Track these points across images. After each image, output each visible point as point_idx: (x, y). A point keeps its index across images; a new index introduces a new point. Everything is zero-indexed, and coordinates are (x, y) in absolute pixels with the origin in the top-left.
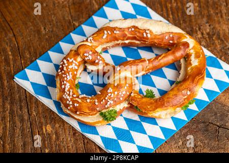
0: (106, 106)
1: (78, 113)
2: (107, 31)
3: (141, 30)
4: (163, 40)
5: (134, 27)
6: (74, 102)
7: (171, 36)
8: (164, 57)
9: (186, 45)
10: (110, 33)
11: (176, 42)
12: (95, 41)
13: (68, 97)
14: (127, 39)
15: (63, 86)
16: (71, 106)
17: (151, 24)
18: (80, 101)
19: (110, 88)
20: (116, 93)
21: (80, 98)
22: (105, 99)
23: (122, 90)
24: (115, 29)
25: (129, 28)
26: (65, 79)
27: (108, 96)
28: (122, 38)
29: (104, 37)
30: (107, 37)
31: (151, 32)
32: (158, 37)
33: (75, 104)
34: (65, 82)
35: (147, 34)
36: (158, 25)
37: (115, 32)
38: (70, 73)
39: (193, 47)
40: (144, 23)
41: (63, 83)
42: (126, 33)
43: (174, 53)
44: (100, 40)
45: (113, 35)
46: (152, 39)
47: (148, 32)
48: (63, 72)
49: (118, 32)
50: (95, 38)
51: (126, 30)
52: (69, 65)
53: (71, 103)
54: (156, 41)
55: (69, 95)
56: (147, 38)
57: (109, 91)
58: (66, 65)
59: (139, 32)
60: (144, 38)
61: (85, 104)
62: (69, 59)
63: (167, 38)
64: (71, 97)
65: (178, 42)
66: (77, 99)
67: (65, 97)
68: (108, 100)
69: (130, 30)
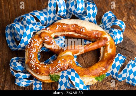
0: (56, 71)
1: (38, 73)
2: (59, 26)
3: (80, 27)
4: (92, 34)
5: (75, 24)
6: (36, 66)
7: (97, 32)
8: (92, 45)
9: (106, 39)
10: (60, 27)
11: (99, 36)
12: (51, 30)
13: (33, 63)
14: (70, 32)
15: (30, 56)
16: (34, 69)
17: (85, 24)
18: (40, 66)
19: (59, 61)
20: (63, 64)
21: (40, 64)
22: (56, 67)
23: (66, 63)
24: (64, 24)
25: (72, 25)
26: (32, 51)
27: (57, 65)
28: (67, 31)
29: (57, 29)
30: (58, 29)
31: (85, 29)
32: (89, 32)
33: (37, 68)
34: (32, 54)
35: (83, 29)
36: (90, 25)
37: (64, 26)
38: (35, 48)
39: (110, 41)
40: (81, 23)
41: (30, 54)
42: (70, 28)
43: (98, 43)
44: (54, 30)
45: (63, 28)
46: (85, 33)
47: (83, 28)
48: (31, 47)
49: (65, 27)
50: (51, 29)
51: (71, 26)
52: (34, 43)
53: (34, 67)
54: (88, 34)
55: (34, 61)
56: (83, 32)
57: (59, 62)
58: (33, 43)
59: (78, 28)
60: (80, 32)
61: (43, 68)
62: (35, 39)
63: (94, 33)
64: (35, 63)
65: (101, 36)
66: (38, 65)
67: (31, 63)
68: (58, 68)
69: (73, 26)
